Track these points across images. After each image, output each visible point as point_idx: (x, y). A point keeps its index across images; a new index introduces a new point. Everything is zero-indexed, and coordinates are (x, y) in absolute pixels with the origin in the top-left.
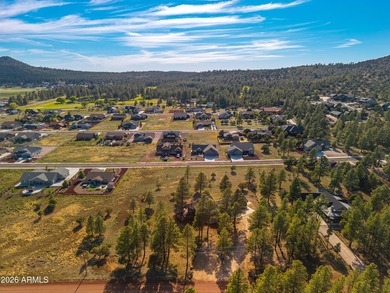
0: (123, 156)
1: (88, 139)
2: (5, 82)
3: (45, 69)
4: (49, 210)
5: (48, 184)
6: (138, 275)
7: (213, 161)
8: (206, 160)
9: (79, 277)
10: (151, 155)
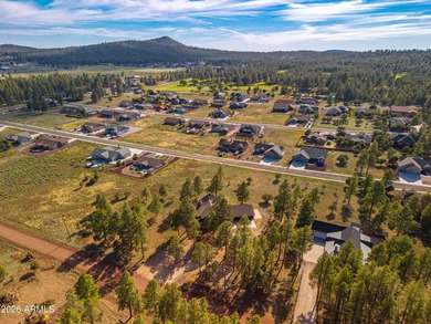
0: (188, 145)
1: (173, 125)
2: (157, 61)
3: (195, 48)
4: (92, 183)
5: (107, 161)
6: (101, 254)
7: (269, 164)
8: (262, 163)
9: (64, 241)
10: (213, 149)
